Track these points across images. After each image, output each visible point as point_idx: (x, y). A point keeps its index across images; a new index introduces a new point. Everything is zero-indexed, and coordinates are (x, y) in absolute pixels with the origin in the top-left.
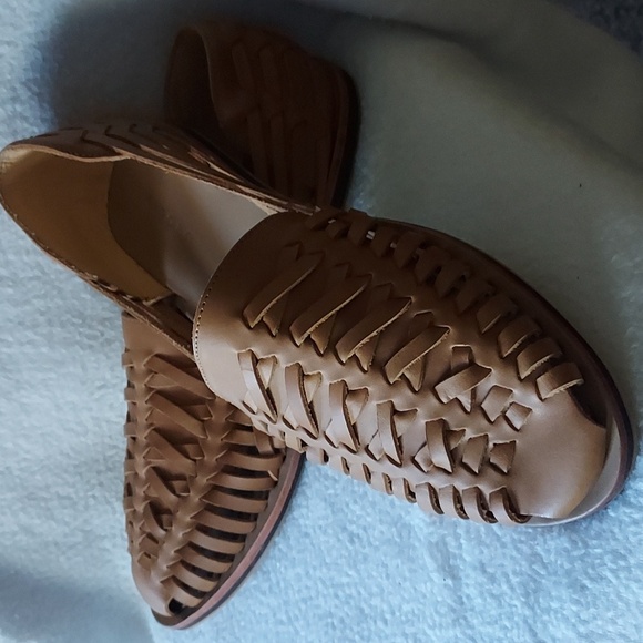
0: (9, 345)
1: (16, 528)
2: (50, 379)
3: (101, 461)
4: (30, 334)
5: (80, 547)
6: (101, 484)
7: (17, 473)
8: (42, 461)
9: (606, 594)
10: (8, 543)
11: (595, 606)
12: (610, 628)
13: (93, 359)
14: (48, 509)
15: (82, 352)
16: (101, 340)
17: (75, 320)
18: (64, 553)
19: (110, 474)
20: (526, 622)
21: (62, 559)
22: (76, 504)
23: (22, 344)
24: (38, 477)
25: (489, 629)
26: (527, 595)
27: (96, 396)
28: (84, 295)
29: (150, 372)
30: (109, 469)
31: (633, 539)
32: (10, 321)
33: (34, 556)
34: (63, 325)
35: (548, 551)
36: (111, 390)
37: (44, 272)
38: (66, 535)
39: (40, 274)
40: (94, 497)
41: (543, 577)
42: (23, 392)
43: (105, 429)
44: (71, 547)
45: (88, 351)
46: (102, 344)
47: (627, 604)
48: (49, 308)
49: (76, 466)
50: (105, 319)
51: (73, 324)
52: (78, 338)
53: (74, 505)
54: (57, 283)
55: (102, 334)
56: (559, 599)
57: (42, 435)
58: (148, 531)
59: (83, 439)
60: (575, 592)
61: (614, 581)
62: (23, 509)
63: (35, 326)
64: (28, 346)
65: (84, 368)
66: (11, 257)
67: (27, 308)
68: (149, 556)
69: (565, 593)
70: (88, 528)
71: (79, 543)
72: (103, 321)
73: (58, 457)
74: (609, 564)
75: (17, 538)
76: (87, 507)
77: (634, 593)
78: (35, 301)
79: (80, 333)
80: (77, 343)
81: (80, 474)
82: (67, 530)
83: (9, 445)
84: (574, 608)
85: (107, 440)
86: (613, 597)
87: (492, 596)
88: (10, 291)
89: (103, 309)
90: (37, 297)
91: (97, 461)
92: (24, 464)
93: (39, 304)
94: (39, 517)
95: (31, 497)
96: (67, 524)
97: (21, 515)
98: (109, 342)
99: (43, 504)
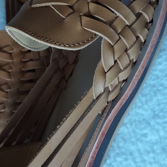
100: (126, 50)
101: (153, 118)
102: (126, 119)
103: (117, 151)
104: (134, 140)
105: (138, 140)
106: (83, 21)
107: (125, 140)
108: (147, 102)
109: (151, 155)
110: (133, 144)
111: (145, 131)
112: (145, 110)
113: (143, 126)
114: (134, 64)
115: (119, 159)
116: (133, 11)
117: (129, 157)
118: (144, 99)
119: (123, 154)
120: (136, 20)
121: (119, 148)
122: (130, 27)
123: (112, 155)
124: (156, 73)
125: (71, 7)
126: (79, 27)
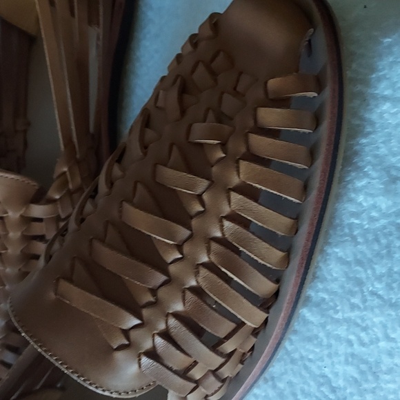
100: (206, 397)
106: (142, 362)
116: (220, 354)
120: (225, 362)
122: (214, 372)
125: (126, 333)
126: (134, 368)
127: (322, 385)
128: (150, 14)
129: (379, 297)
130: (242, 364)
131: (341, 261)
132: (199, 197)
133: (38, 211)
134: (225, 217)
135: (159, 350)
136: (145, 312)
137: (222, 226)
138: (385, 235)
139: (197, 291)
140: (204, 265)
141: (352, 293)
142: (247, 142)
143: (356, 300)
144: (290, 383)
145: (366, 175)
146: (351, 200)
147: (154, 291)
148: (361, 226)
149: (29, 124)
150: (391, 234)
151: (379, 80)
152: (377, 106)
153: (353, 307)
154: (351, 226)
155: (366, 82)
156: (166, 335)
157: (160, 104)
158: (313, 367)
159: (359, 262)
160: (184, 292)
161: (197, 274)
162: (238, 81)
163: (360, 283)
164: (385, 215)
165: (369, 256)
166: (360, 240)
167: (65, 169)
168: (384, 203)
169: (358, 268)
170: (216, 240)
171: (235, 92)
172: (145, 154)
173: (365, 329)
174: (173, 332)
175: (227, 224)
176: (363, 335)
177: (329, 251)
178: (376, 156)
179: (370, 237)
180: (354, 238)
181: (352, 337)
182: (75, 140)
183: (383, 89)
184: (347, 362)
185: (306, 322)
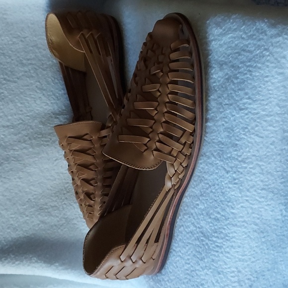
0: (17, 151)
1: (39, 222)
2: (36, 161)
3: (64, 190)
4: (24, 145)
5: (64, 225)
6: (66, 198)
7: (33, 200)
8: (41, 194)
9: (244, 143)
10: (37, 229)
11: (242, 149)
12: (249, 154)
13: (50, 149)
14: (49, 212)
15: (45, 148)
16: (51, 141)
17: (39, 136)
18: (59, 228)
19: (69, 194)
20: (222, 167)
21: (59, 230)
22: (59, 208)
23: (22, 149)
24: (42, 200)
25: (212, 177)
26: (220, 157)
27: (55, 164)
28: (40, 126)
29: (69, 144)
30: (68, 192)
31: (247, 120)
32: (16, 141)
33: (49, 232)
34: (35, 139)
35: (222, 138)
36: (60, 160)
37: (23, 121)
38: (58, 221)
39: (22, 122)
40: (65, 204)
41: (223, 148)
42: (27, 168)
43: (62, 177)
44: (61, 226)
45: (47, 147)
46: (51, 143)
47: (252, 144)
48: (28, 134)
49: (55, 193)
50: (50, 133)
51: (39, 138)
52: (42, 143)
53: (58, 209)
54: (29, 124)
55: (51, 140)
56: (230, 153)
57: (39, 183)
58: (88, 204)
59: (55, 182)
60: (234, 147)
61: (245, 137)
62: (39, 214)
63: (25, 142)
64: (24, 150)
65: (47, 153)
66: (10, 118)
67: (20, 135)
68: (91, 213)
69: (231, 150)
70: (66, 217)
71: (64, 223)
72: (50, 134)
73: (47, 191)
74: (242, 133)
75: (40, 226)
76: (63, 208)
77: (253, 139)
78: (22, 132)
79: (42, 141)
80: (42, 144)
81: (57, 196)
82: (58, 219)
83: (28, 190)
84: (235, 153)
85: (64, 181)
86: (247, 143)
87: (210, 164)
88: (12, 130)
89: (49, 130)
90: (23, 130)
91: (62, 190)
92: (35, 196)
93: (24, 133)
94: (46, 216)
95: (41, 209)
96: (57, 217)
97: (39, 216)
98: (54, 142)
99: (46, 211)
100: (181, 164)
101: (201, 196)
102: (187, 194)
103: (184, 212)
104: (192, 206)
105: (195, 207)
106: (154, 153)
107: (187, 206)
108: (197, 185)
109: (202, 216)
110: (192, 209)
111: (197, 203)
112: (196, 190)
113: (196, 199)
114: (187, 167)
115: (186, 217)
116: (181, 144)
117: (191, 216)
118: (195, 183)
119: (188, 214)
120: (184, 147)
121: (185, 210)
122: (180, 152)
123: (181, 214)
124: (199, 169)
125: (145, 145)
126: (152, 157)
127: (219, 145)
128: (129, 46)
129: (227, 104)
130: (191, 148)
131: (214, 100)
132: (158, 90)
133: (104, 133)
134: (169, 94)
135: (158, 147)
136: (150, 135)
137: (168, 97)
138: (224, 84)
139: (166, 122)
140: (166, 112)
141: (220, 108)
142: (169, 67)
143: (221, 110)
144: (210, 151)
145: (214, 68)
146: (212, 78)
147: (151, 127)
148: (217, 85)
149: (91, 108)
150: (225, 83)
151: (209, 35)
152: (211, 44)
153: (221, 112)
154: (214, 87)
155: (206, 38)
156: (160, 141)
157: (138, 69)
158: (215, 141)
159: (219, 97)
160: (161, 124)
161: (164, 116)
162: (162, 50)
163: (221, 104)
164: (222, 78)
165: (221, 93)
166: (217, 90)
167: (111, 113)
168: (221, 74)
169: (220, 99)
170: (167, 102)
171: (162, 54)
172: (137, 85)
173: (226, 118)
174: (162, 140)
175: (169, 96)
176: (226, 120)
177: (210, 99)
178: (215, 60)
179: (220, 87)
180: (216, 91)
181: (223, 123)
182: (112, 101)
183: (211, 38)
184: (224, 131)
185: (210, 127)
